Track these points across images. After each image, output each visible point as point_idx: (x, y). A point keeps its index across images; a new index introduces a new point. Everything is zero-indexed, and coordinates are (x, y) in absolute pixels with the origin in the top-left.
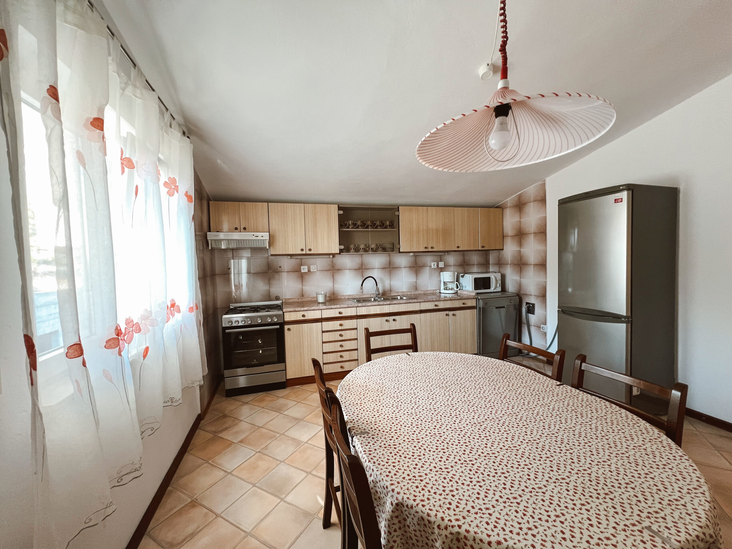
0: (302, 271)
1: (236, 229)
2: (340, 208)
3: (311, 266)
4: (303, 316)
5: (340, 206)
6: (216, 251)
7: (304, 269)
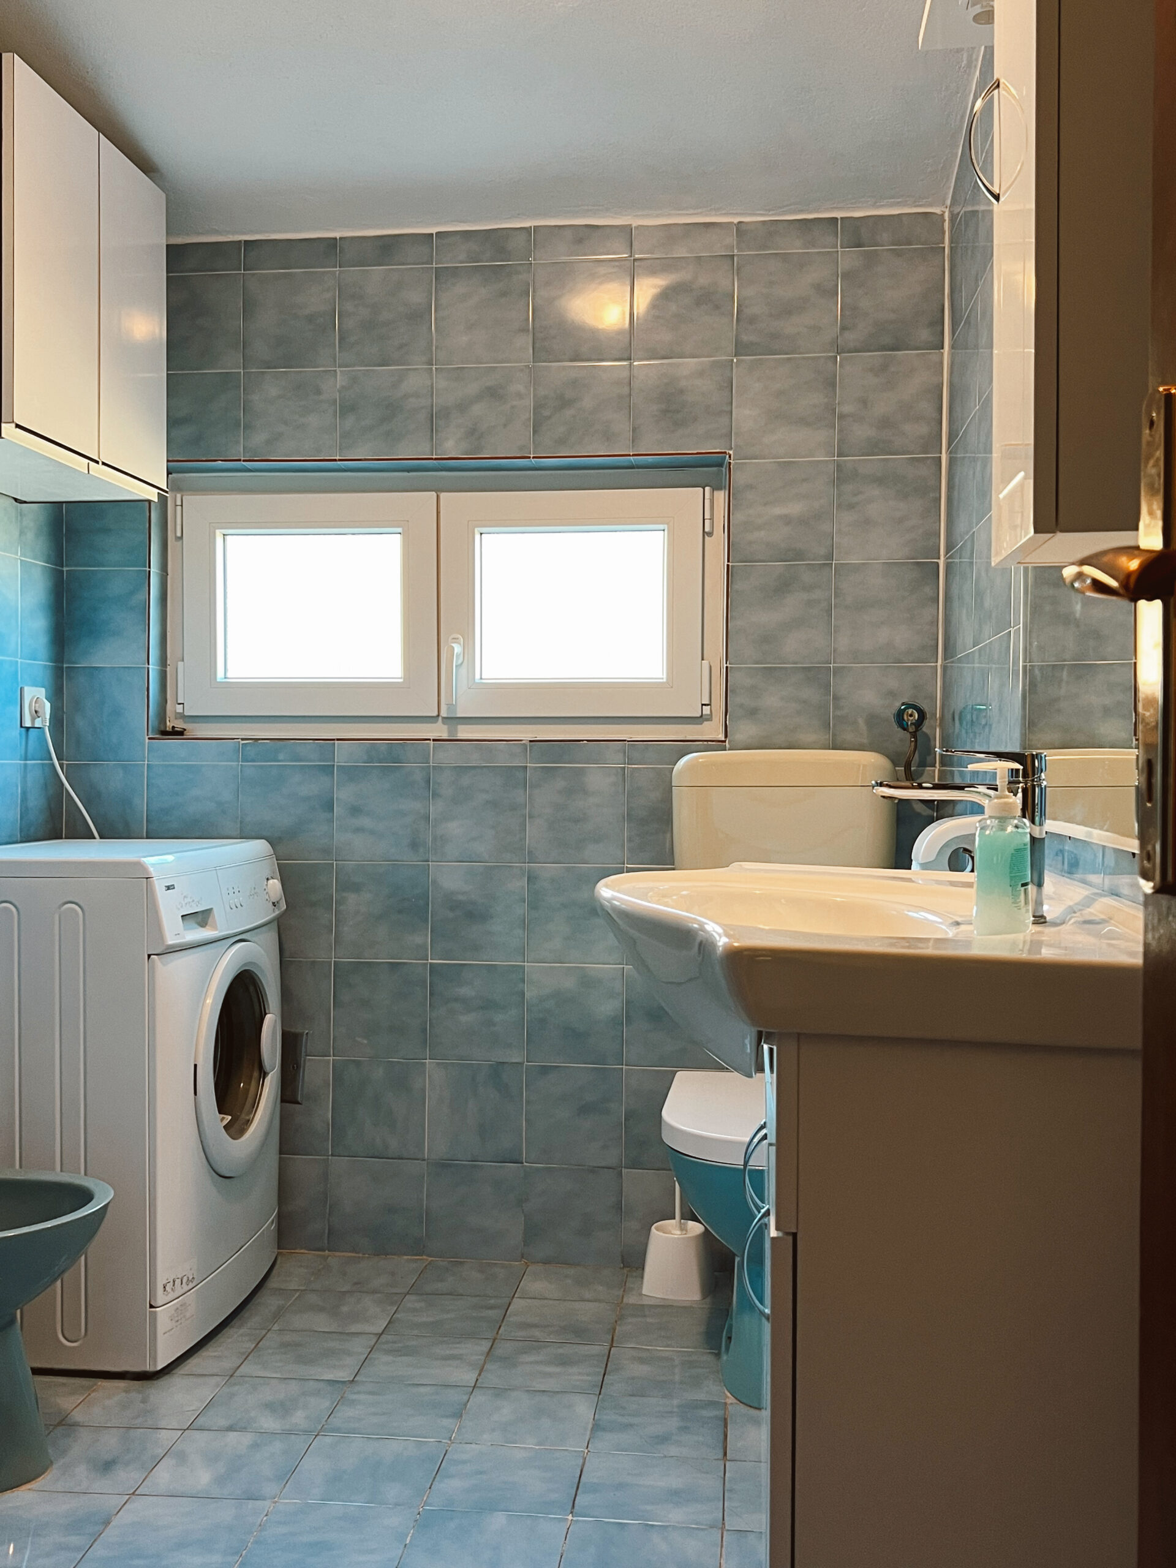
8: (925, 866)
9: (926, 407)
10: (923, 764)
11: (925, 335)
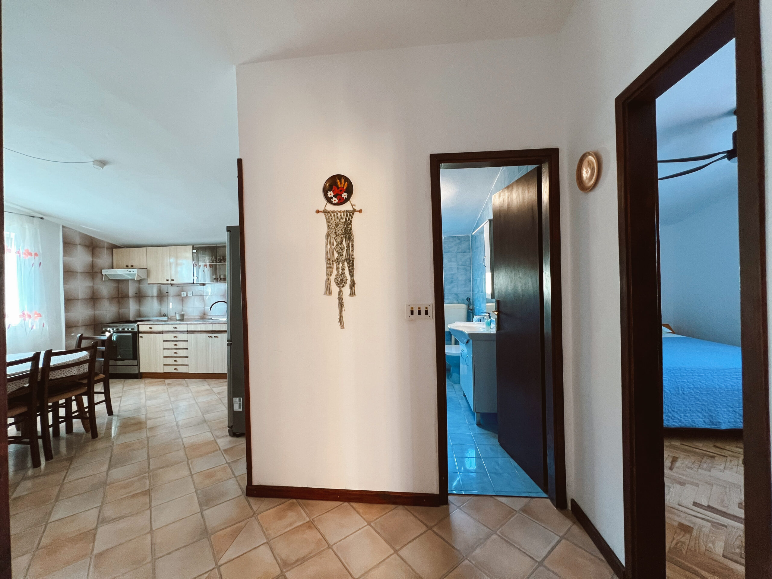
0: (182, 296)
1: (127, 266)
2: (193, 248)
3: (189, 292)
4: (151, 328)
5: (195, 246)
6: (130, 282)
7: (184, 294)
8: (476, 321)
9: (469, 260)
10: (470, 305)
11: (468, 251)
